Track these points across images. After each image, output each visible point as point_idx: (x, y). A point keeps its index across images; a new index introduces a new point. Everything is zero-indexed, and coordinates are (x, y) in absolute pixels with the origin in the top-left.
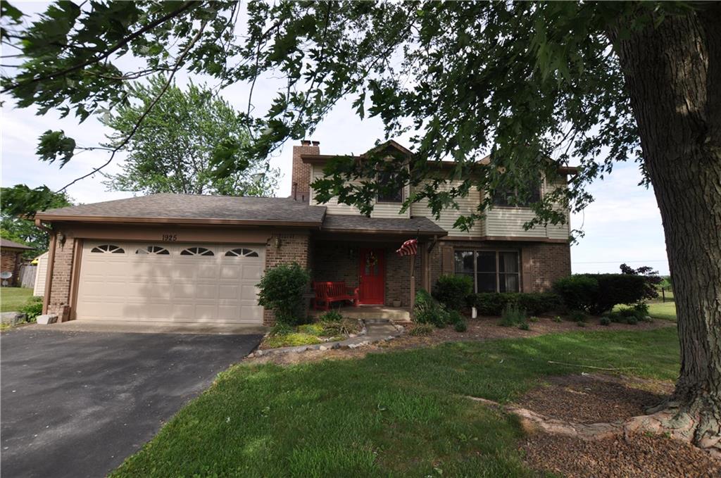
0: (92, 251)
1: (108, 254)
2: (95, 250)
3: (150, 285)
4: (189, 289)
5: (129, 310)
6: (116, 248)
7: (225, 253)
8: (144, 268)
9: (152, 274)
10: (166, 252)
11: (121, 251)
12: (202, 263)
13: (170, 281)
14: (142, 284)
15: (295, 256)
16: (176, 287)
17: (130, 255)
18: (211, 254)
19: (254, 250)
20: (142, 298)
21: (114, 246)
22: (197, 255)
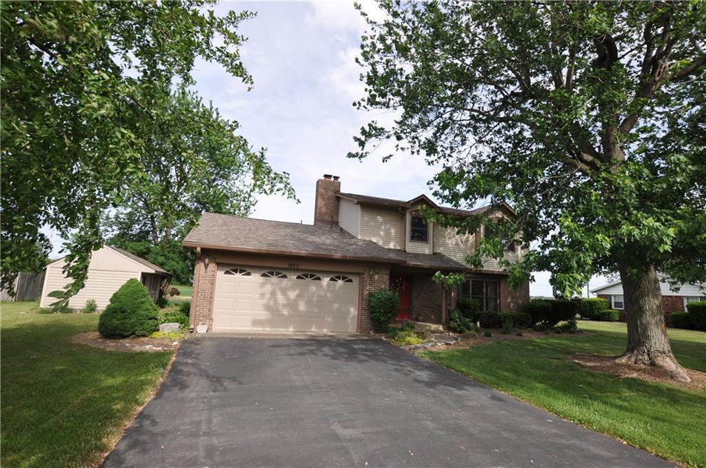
0: (225, 273)
1: (238, 276)
2: (227, 272)
3: (272, 303)
4: (302, 307)
5: (256, 323)
6: (245, 271)
7: (329, 279)
8: (268, 288)
9: (273, 294)
10: (285, 277)
11: (249, 274)
12: (312, 287)
13: (288, 299)
14: (264, 301)
15: (380, 283)
16: (292, 305)
17: (256, 278)
18: (319, 279)
19: (350, 277)
20: (265, 312)
21: (244, 270)
22: (309, 279)
